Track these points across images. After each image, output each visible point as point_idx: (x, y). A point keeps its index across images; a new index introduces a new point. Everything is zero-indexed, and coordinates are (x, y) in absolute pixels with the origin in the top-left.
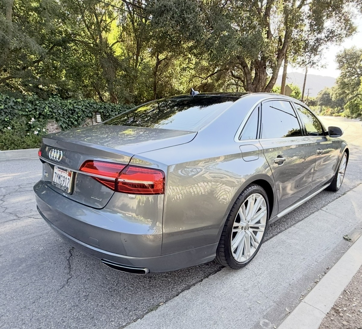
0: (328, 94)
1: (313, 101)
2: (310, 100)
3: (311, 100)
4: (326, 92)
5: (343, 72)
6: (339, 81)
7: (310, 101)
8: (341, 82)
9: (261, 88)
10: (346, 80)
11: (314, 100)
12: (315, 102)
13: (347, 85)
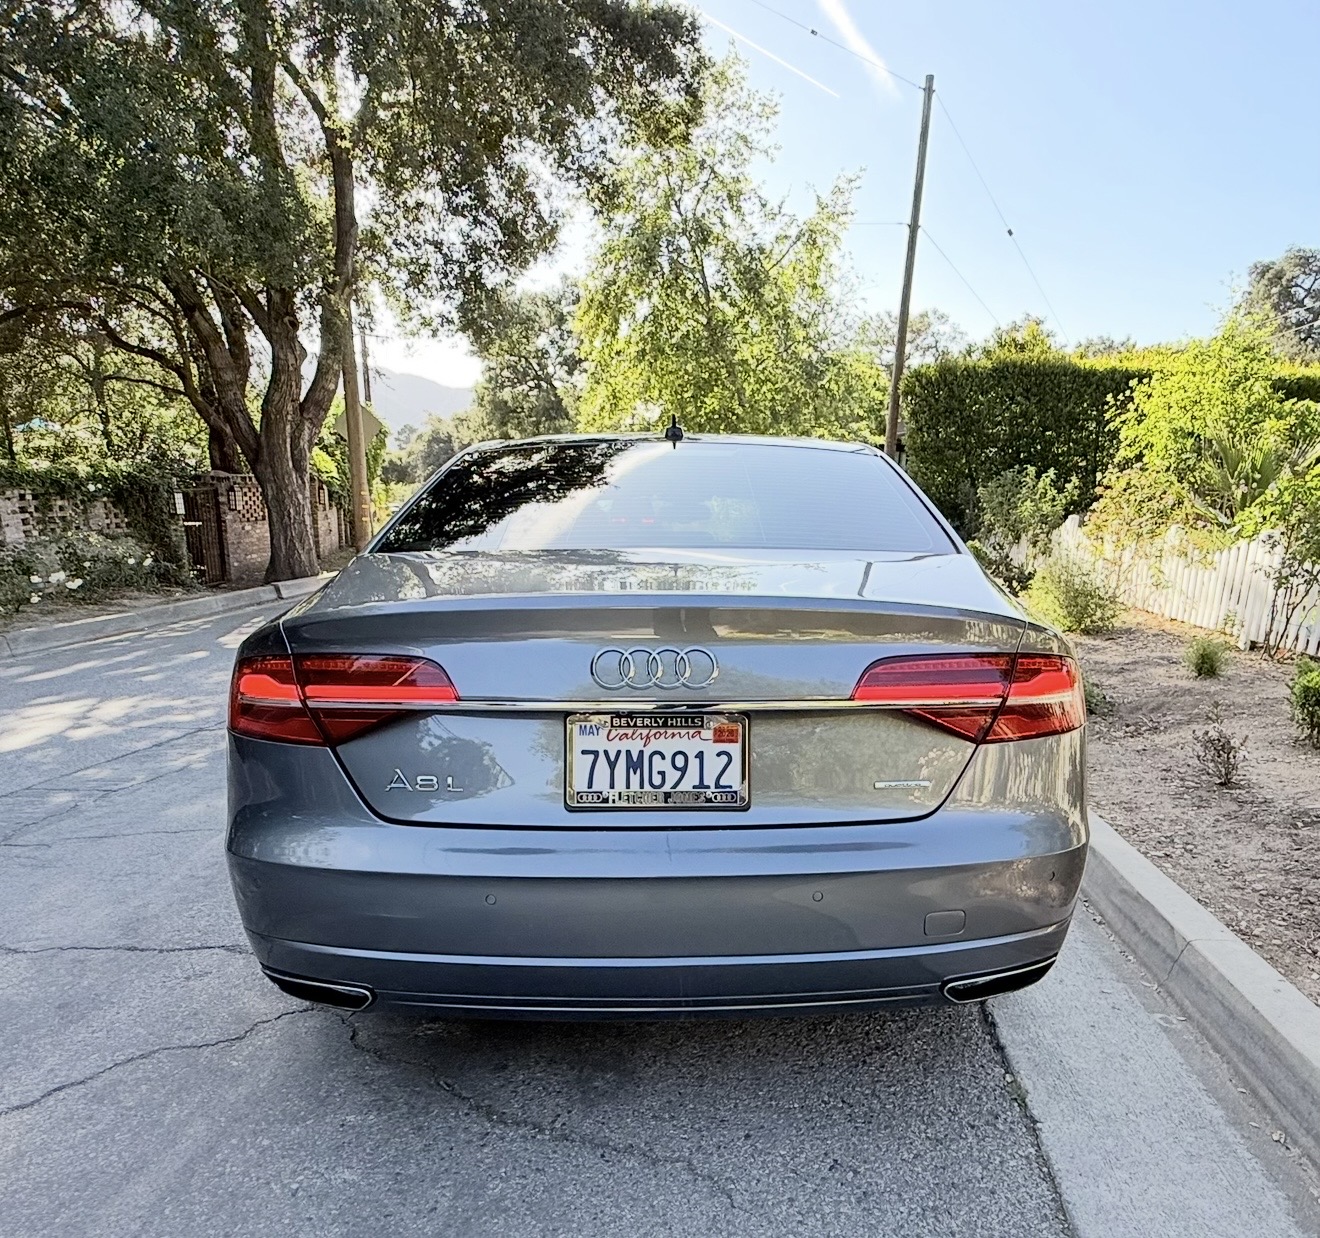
0: (445, 442)
1: (399, 463)
2: (387, 460)
3: (391, 462)
4: (436, 432)
5: (493, 365)
6: (487, 398)
7: (386, 464)
8: (491, 402)
9: (290, 408)
10: (506, 394)
11: (400, 459)
12: (407, 468)
13: (515, 411)
